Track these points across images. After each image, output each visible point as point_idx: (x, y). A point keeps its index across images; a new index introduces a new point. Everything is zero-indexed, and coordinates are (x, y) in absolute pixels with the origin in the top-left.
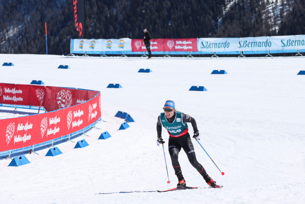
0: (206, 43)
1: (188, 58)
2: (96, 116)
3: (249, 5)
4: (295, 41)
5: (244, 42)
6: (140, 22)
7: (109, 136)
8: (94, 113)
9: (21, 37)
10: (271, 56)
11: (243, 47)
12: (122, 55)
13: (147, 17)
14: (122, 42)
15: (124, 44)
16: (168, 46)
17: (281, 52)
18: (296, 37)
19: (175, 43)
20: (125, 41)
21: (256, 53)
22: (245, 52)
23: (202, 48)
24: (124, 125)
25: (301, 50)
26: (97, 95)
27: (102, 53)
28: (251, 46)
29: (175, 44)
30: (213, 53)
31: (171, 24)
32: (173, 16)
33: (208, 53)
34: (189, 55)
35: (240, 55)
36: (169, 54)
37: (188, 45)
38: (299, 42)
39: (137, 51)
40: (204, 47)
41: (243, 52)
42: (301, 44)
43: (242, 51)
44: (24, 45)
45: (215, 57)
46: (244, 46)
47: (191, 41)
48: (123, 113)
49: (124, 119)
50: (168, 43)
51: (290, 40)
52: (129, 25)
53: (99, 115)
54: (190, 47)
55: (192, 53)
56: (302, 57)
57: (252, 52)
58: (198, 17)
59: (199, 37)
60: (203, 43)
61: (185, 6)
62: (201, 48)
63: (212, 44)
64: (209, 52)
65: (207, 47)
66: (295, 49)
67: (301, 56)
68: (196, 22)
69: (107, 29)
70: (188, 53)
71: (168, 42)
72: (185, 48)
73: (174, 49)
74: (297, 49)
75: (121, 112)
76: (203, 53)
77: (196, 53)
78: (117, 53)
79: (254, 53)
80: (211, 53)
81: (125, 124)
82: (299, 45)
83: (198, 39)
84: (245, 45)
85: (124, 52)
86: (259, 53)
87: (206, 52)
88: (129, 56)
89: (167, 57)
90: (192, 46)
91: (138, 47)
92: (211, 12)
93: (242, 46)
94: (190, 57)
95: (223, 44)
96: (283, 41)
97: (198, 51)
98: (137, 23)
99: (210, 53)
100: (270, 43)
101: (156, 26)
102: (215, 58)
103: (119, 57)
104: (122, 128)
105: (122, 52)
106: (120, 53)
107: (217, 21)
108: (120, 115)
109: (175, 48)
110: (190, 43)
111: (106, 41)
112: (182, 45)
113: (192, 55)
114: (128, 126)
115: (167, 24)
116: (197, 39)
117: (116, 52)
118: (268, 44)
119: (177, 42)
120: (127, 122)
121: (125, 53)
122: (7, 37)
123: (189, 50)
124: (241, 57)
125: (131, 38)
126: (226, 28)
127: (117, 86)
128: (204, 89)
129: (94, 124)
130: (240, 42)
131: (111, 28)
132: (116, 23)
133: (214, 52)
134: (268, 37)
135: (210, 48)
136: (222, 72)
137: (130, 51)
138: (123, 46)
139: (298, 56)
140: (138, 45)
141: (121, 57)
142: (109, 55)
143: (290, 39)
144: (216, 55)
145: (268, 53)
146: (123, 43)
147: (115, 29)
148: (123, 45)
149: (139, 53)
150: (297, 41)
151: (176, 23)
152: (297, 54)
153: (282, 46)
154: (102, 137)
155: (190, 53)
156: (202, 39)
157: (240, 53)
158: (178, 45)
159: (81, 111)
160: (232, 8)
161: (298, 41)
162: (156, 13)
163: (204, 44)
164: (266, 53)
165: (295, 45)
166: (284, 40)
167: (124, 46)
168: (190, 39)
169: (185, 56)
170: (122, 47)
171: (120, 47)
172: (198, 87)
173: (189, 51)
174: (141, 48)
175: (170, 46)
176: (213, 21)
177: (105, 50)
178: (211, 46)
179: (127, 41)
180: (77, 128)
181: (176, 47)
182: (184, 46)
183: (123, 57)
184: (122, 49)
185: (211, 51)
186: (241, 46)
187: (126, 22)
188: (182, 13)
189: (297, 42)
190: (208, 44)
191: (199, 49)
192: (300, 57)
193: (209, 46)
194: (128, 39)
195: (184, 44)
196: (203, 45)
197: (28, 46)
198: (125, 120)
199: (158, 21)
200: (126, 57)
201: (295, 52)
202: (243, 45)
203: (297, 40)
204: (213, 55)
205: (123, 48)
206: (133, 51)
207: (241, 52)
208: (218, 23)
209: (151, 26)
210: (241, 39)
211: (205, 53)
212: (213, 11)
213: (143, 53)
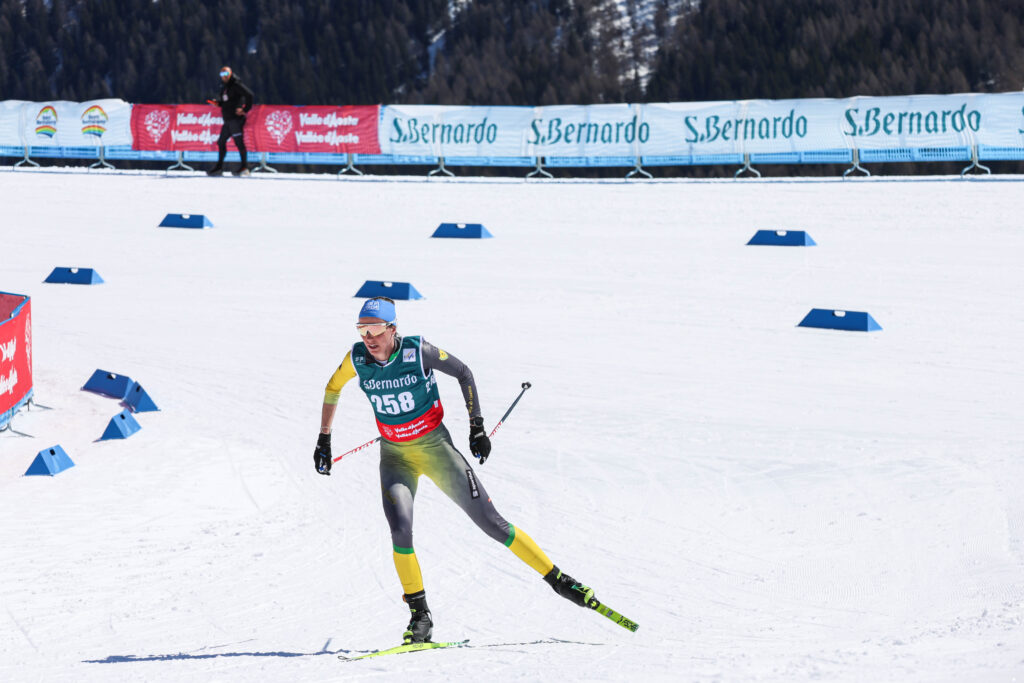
0: (409, 122)
1: (342, 177)
2: (15, 388)
4: (738, 122)
6: (142, 40)
7: (67, 463)
8: (7, 376)
10: (647, 177)
11: (547, 142)
12: (97, 161)
13: (167, 21)
14: (96, 112)
15: (103, 122)
16: (268, 134)
17: (685, 162)
18: (740, 105)
19: (296, 121)
20: (106, 110)
21: (592, 163)
22: (552, 158)
23: (394, 144)
24: (119, 422)
25: (756, 155)
26: (20, 308)
27: (18, 154)
28: (578, 140)
29: (297, 126)
30: (436, 161)
31: (258, 48)
32: (265, 21)
33: (416, 160)
34: (345, 166)
35: (533, 169)
36: (272, 161)
37: (343, 130)
38: (750, 125)
39: (154, 148)
40: (402, 138)
41: (543, 160)
42: (756, 134)
43: (540, 154)
45: (441, 174)
46: (553, 139)
47: (353, 116)
48: (114, 376)
49: (120, 401)
50: (271, 123)
51: (717, 118)
52: (100, 48)
53: (25, 385)
54: (353, 139)
55: (356, 159)
56: (760, 179)
57: (577, 160)
58: (358, 26)
59: (386, 103)
60: (399, 121)
62: (391, 140)
63: (431, 128)
64: (419, 157)
65: (415, 137)
66: (736, 152)
67: (755, 176)
68: (349, 45)
69: (16, 62)
70: (343, 159)
71: (268, 117)
72: (333, 139)
73: (291, 145)
74: (742, 152)
75: (109, 376)
76: (398, 161)
77: (374, 160)
78: (76, 155)
79: (587, 162)
80: (429, 162)
81: (123, 417)
82: (749, 135)
83: (380, 107)
84: (555, 134)
85: (103, 149)
86: (603, 163)
87: (410, 157)
88: (120, 164)
89: (263, 170)
90: (358, 135)
91: (155, 131)
92: (405, 9)
93: (543, 140)
94: (350, 172)
95: (473, 131)
96: (691, 121)
97: (378, 152)
98: (132, 44)
99: (424, 161)
100: (644, 128)
101: (203, 56)
102: (442, 178)
103: (83, 169)
104: (113, 432)
105: (94, 150)
106: (89, 155)
107: (426, 41)
108: (103, 383)
109: (295, 140)
110: (352, 121)
111: (32, 109)
112: (322, 130)
113: (356, 166)
114: (136, 427)
115: (244, 49)
116: (376, 109)
117: (73, 149)
118: (637, 131)
119: (305, 119)
120: (131, 411)
121: (108, 155)
123: (346, 148)
124: (539, 175)
125: (130, 102)
126: (459, 68)
127: (85, 277)
128: (411, 293)
129: (5, 418)
130: (537, 123)
131: (35, 61)
132: (50, 40)
133: (439, 159)
134: (637, 107)
135: (426, 141)
136: (474, 231)
137: (128, 146)
138: (99, 127)
139: (742, 175)
140: (156, 125)
141: (92, 170)
142: (46, 162)
143: (716, 114)
144: (447, 167)
145: (635, 165)
146: (102, 118)
147: (49, 64)
148: (100, 125)
149: (162, 155)
150: (744, 123)
151: (275, 46)
152: (741, 171)
153: (688, 141)
154: (39, 467)
155: (351, 158)
156: (394, 110)
157: (533, 163)
158: (307, 129)
161: (747, 122)
162: (203, 9)
163: (403, 125)
164: (629, 164)
165: (736, 137)
166: (695, 118)
167: (105, 130)
168: (351, 107)
169: (333, 169)
170: (95, 134)
171: (90, 133)
172: (388, 285)
173: (348, 151)
174: (167, 136)
175: (277, 133)
176: (412, 43)
177: (33, 140)
178: (429, 136)
179: (117, 110)
181: (301, 138)
182: (330, 133)
183: (100, 170)
184: (98, 138)
185: (428, 154)
186: (539, 139)
187: (89, 39)
188: (298, 9)
189: (741, 127)
190: (419, 127)
191: (385, 146)
192: (751, 179)
193: (420, 136)
194: (119, 101)
195: (328, 127)
196: (399, 130)
198: (121, 404)
199: (208, 37)
200: (110, 170)
201: (733, 160)
202: (547, 135)
203: (743, 116)
204: (435, 167)
205: (100, 135)
206: (137, 146)
207: (537, 159)
209: (181, 54)
210: (538, 111)
211: (407, 161)
212: (413, 7)
213: (177, 155)
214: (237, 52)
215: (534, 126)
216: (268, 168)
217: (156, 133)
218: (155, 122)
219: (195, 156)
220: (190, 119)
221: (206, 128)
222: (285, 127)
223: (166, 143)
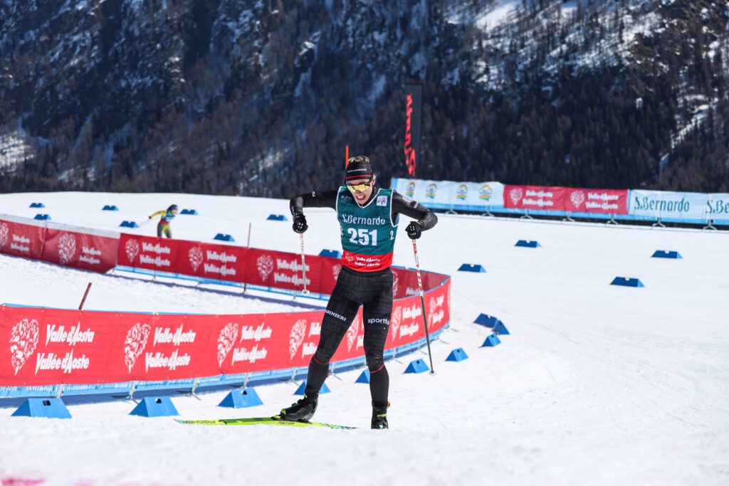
0: (644, 199)
1: (608, 225)
2: (442, 319)
3: (722, 132)
5: (717, 202)
6: (511, 153)
7: (465, 357)
8: (438, 313)
9: (286, 169)
11: (716, 212)
12: (485, 212)
13: (524, 144)
14: (486, 188)
15: (490, 193)
16: (572, 202)
19: (586, 197)
20: (492, 187)
22: (717, 220)
23: (636, 210)
24: (491, 339)
26: (446, 281)
27: (447, 208)
29: (586, 199)
30: (656, 219)
31: (571, 160)
32: (575, 146)
33: (646, 218)
34: (609, 220)
35: (706, 225)
36: (573, 216)
37: (611, 202)
39: (513, 207)
40: (640, 207)
41: (712, 221)
43: (712, 218)
44: (292, 184)
45: (658, 226)
46: (719, 211)
47: (615, 194)
48: (489, 317)
49: (492, 329)
50: (574, 197)
52: (490, 158)
53: (446, 319)
54: (615, 206)
55: (616, 216)
58: (623, 150)
59: (632, 188)
60: (638, 198)
61: (598, 129)
62: (634, 208)
63: (655, 203)
64: (648, 217)
65: (646, 207)
68: (617, 159)
69: (448, 162)
70: (609, 216)
71: (572, 194)
72: (606, 207)
73: (583, 208)
75: (486, 316)
76: (637, 218)
77: (625, 217)
78: (476, 209)
80: (653, 220)
81: (492, 336)
83: (629, 191)
84: (720, 208)
85: (489, 207)
87: (643, 217)
88: (497, 214)
89: (568, 220)
90: (618, 205)
92: (648, 142)
93: (714, 211)
94: (612, 223)
95: (677, 205)
97: (627, 213)
98: (506, 156)
99: (650, 219)
101: (542, 163)
102: (659, 228)
103: (479, 216)
104: (488, 343)
105: (485, 207)
106: (482, 210)
107: (658, 159)
108: (484, 320)
109: (585, 206)
110: (615, 197)
111: (456, 186)
112: (599, 201)
113: (615, 220)
114: (499, 342)
115: (563, 160)
116: (626, 192)
117: (474, 206)
119: (591, 196)
120: (497, 334)
121: (492, 210)
122: (261, 168)
123: (612, 211)
124: (709, 228)
125: (503, 184)
126: (675, 173)
127: (477, 269)
128: (639, 284)
129: (437, 334)
130: (710, 202)
131: (456, 163)
132: (465, 153)
133: (658, 218)
136: (673, 255)
137: (501, 206)
138: (488, 196)
140: (516, 196)
141: (483, 217)
142: (460, 212)
144: (662, 223)
146: (490, 191)
147: (463, 164)
149: (517, 211)
151: (579, 159)
154: (452, 358)
155: (612, 216)
156: (636, 193)
157: (707, 222)
158: (591, 201)
159: (416, 308)
160: (688, 136)
162: (543, 139)
163: (641, 200)
167: (490, 197)
168: (615, 190)
169: (604, 221)
171: (483, 198)
172: (627, 279)
174: (521, 201)
175: (576, 202)
176: (651, 160)
177: (455, 201)
178: (654, 207)
179: (496, 188)
180: (408, 339)
181: (589, 205)
182: (604, 203)
183: (487, 217)
184: (486, 201)
185: (653, 215)
186: (712, 211)
187: (484, 152)
188: (592, 140)
190: (649, 202)
191: (631, 211)
193: (649, 206)
194: (498, 183)
195: (603, 200)
196: (638, 203)
197: (299, 186)
198: (493, 331)
199: (545, 153)
200: (491, 217)
202: (715, 209)
204: (656, 222)
206: (506, 206)
207: (709, 220)
208: (661, 164)
209: (531, 162)
210: (711, 196)
211: (641, 218)
212: (652, 140)
213: (525, 211)
214: (560, 162)
215: (708, 203)
216: (570, 219)
217: (515, 200)
218: (515, 194)
219: (535, 212)
220: (533, 193)
221: (540, 198)
222: (581, 199)
223: (520, 205)
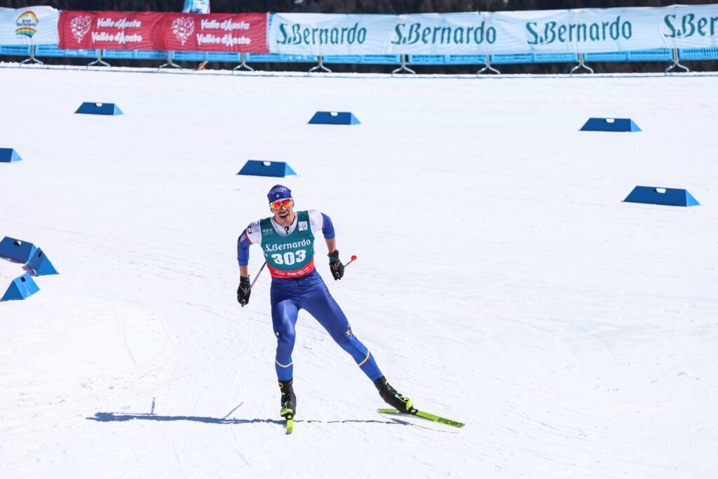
0: (293, 27)
1: (236, 72)
4: (571, 27)
5: (412, 27)
10: (495, 73)
11: (408, 42)
12: (28, 57)
14: (30, 17)
15: (35, 25)
16: (174, 36)
17: (527, 60)
18: (574, 13)
19: (197, 26)
20: (38, 17)
21: (448, 62)
22: (414, 57)
23: (280, 44)
24: (19, 284)
25: (588, 54)
28: (434, 41)
29: (198, 29)
30: (316, 59)
33: (299, 59)
34: (239, 64)
35: (398, 66)
36: (177, 58)
37: (237, 33)
38: (582, 29)
39: (76, 47)
40: (287, 40)
41: (407, 57)
42: (588, 37)
43: (404, 52)
45: (320, 70)
46: (413, 40)
47: (246, 22)
49: (23, 265)
50: (176, 27)
51: (554, 24)
54: (245, 41)
55: (248, 57)
56: (593, 75)
57: (436, 59)
59: (274, 11)
60: (285, 26)
62: (278, 42)
63: (311, 31)
64: (302, 56)
65: (298, 40)
66: (570, 51)
67: (589, 72)
70: (237, 57)
71: (174, 22)
72: (229, 41)
73: (193, 45)
74: (575, 51)
76: (285, 59)
77: (264, 58)
78: (11, 52)
79: (444, 60)
80: (310, 60)
82: (582, 38)
83: (268, 15)
84: (414, 36)
85: (34, 48)
86: (457, 62)
87: (294, 56)
88: (47, 60)
89: (170, 67)
90: (251, 38)
91: (79, 33)
93: (405, 41)
94: (243, 69)
95: (346, 33)
96: (532, 26)
97: (267, 51)
99: (306, 59)
100: (491, 31)
102: (321, 74)
103: (16, 64)
105: (26, 48)
106: (22, 53)
109: (196, 41)
110: (244, 25)
112: (219, 33)
113: (248, 64)
116: (266, 15)
117: (8, 47)
118: (484, 33)
119: (204, 23)
121: (38, 53)
123: (238, 48)
124: (403, 72)
125: (59, 9)
127: (6, 156)
128: (287, 171)
130: (401, 27)
133: (318, 57)
134: (486, 14)
135: (307, 43)
136: (345, 119)
137: (55, 45)
138: (29, 29)
139: (578, 72)
140: (79, 27)
141: (23, 65)
143: (552, 20)
144: (325, 65)
145: (485, 63)
146: (34, 22)
148: (32, 27)
149: (83, 53)
150: (576, 27)
152: (576, 68)
153: (529, 43)
155: (243, 57)
156: (281, 17)
157: (398, 61)
158: (206, 32)
161: (579, 26)
163: (288, 30)
164: (480, 62)
165: (571, 40)
166: (535, 24)
167: (36, 31)
168: (244, 14)
169: (230, 66)
170: (25, 34)
171: (22, 34)
172: (267, 164)
173: (239, 51)
174: (88, 37)
175: (181, 35)
178: (310, 39)
179: (48, 15)
181: (201, 39)
182: (226, 36)
183: (31, 65)
184: (28, 38)
185: (309, 54)
186: (401, 40)
189: (574, 31)
190: (301, 32)
191: (272, 47)
192: (586, 75)
193: (303, 39)
194: (50, 8)
195: (226, 30)
196: (285, 35)
200: (39, 65)
201: (569, 59)
202: (407, 36)
203: (576, 22)
204: (316, 64)
205: (30, 36)
206: (62, 45)
207: (401, 56)
211: (291, 59)
213: (97, 53)
215: (397, 29)
216: (174, 65)
217: (79, 35)
218: (79, 25)
219: (112, 54)
220: (108, 23)
221: (120, 30)
222: (189, 30)
223: (87, 43)
